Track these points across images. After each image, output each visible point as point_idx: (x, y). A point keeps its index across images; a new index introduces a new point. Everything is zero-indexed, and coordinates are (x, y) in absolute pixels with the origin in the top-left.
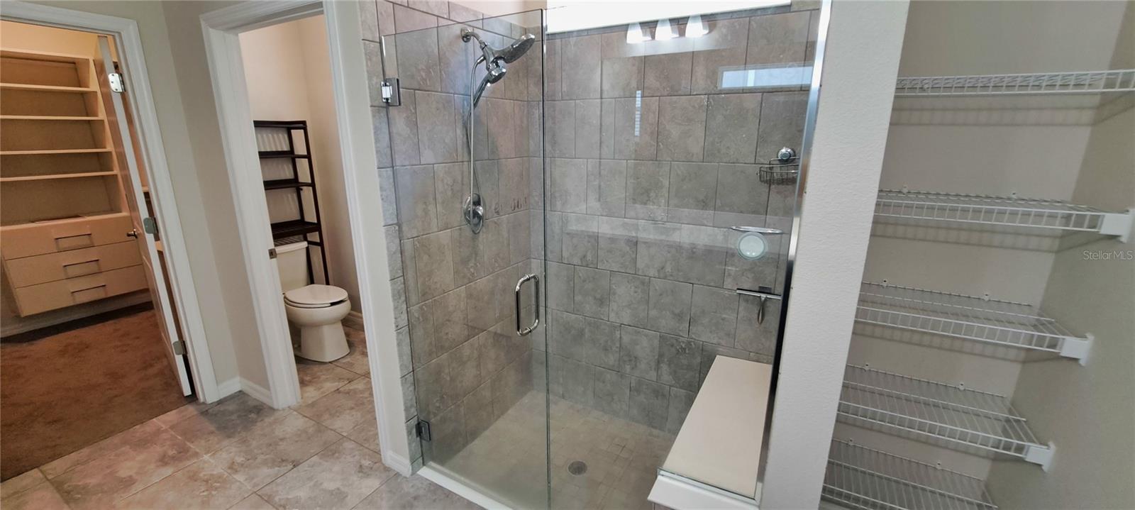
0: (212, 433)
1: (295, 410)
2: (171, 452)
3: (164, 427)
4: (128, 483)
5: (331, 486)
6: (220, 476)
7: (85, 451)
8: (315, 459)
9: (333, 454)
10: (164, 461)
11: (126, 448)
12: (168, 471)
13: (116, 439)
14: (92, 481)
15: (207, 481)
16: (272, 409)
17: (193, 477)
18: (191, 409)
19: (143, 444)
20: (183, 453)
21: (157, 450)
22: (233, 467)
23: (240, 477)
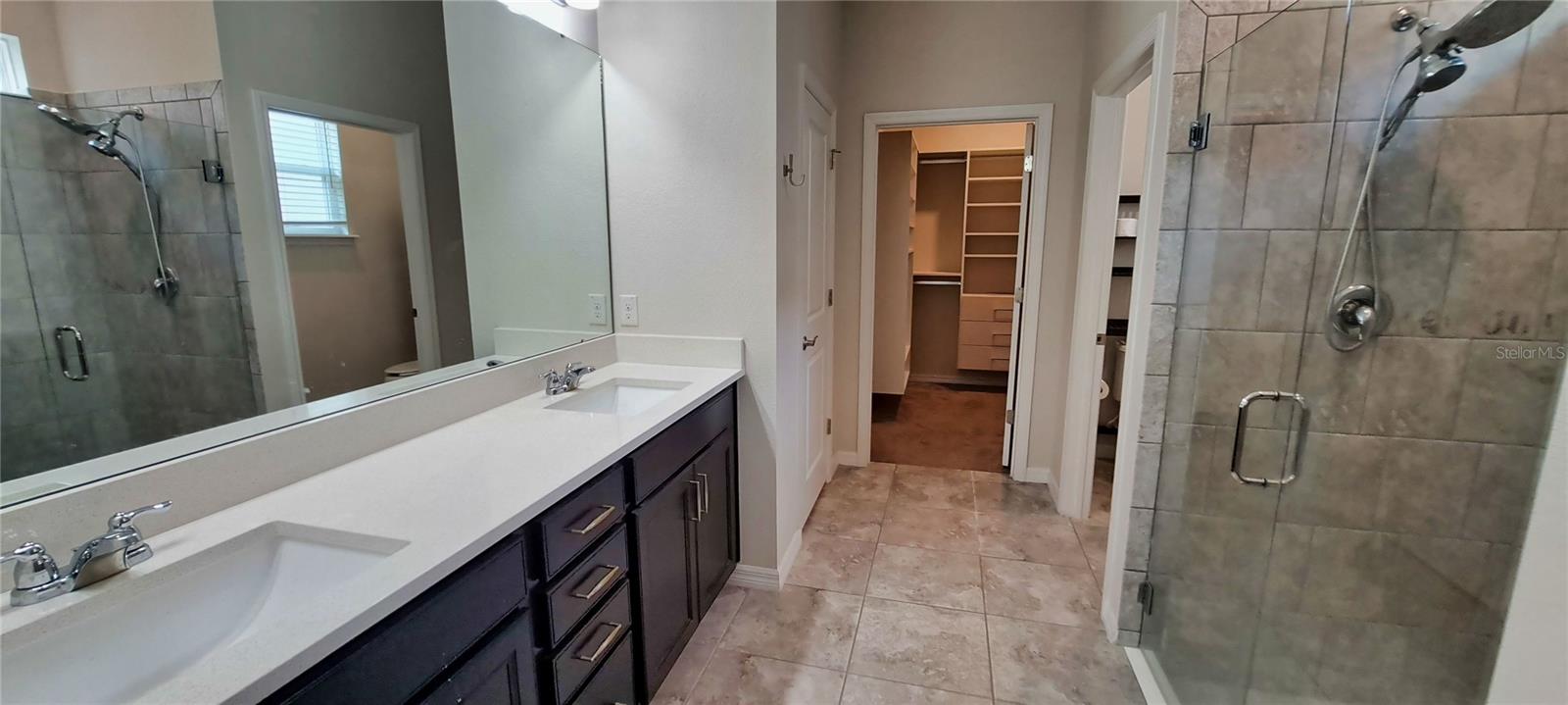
0: (996, 500)
1: (1072, 523)
2: (961, 497)
3: (973, 479)
4: (926, 498)
5: (1035, 592)
6: (971, 530)
7: (923, 468)
8: (1047, 567)
9: (1065, 574)
10: (952, 499)
11: (941, 479)
12: (947, 506)
13: (941, 471)
14: (910, 486)
15: (960, 527)
16: (1056, 511)
17: (957, 520)
18: (1000, 478)
19: (952, 482)
20: (967, 501)
21: (955, 490)
22: (984, 531)
23: (981, 540)
